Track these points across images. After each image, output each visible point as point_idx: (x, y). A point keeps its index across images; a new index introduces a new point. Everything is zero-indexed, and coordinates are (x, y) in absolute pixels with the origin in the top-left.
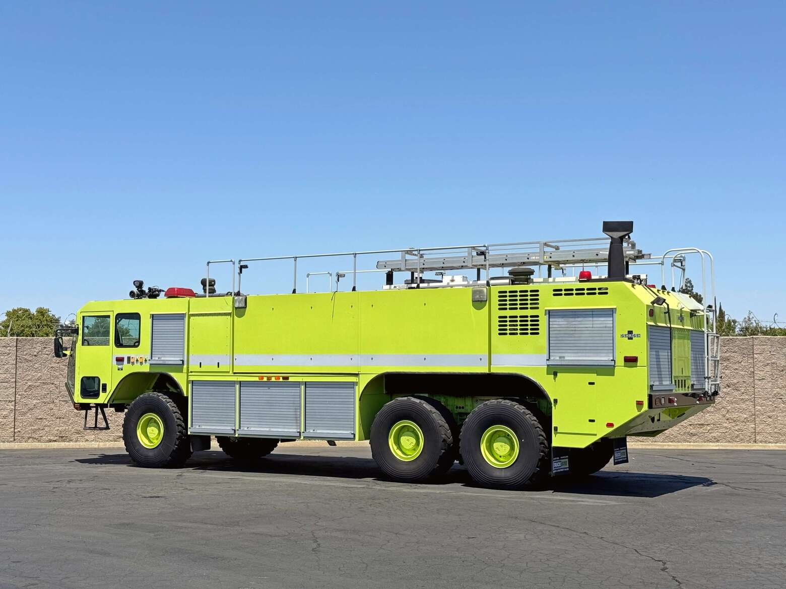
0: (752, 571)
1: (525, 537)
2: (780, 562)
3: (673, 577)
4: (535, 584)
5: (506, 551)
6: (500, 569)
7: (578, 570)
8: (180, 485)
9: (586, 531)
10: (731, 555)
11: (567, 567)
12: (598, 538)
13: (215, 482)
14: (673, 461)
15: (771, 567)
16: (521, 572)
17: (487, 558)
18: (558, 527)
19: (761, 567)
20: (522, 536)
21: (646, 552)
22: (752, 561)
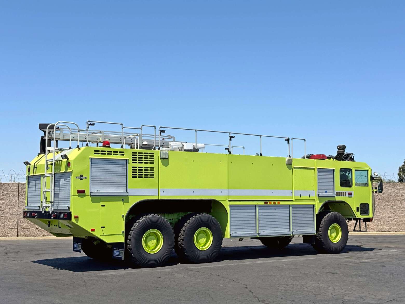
0: (284, 287)
1: (184, 277)
2: (295, 283)
3: (250, 291)
4: (190, 296)
5: (175, 282)
6: (174, 290)
7: (208, 289)
8: (7, 258)
9: (211, 273)
10: (275, 281)
11: (203, 288)
12: (217, 276)
13: (26, 257)
14: (250, 241)
15: (292, 285)
16: (183, 291)
17: (167, 286)
18: (198, 272)
19: (288, 286)
20: (182, 276)
21: (238, 281)
22: (284, 283)
